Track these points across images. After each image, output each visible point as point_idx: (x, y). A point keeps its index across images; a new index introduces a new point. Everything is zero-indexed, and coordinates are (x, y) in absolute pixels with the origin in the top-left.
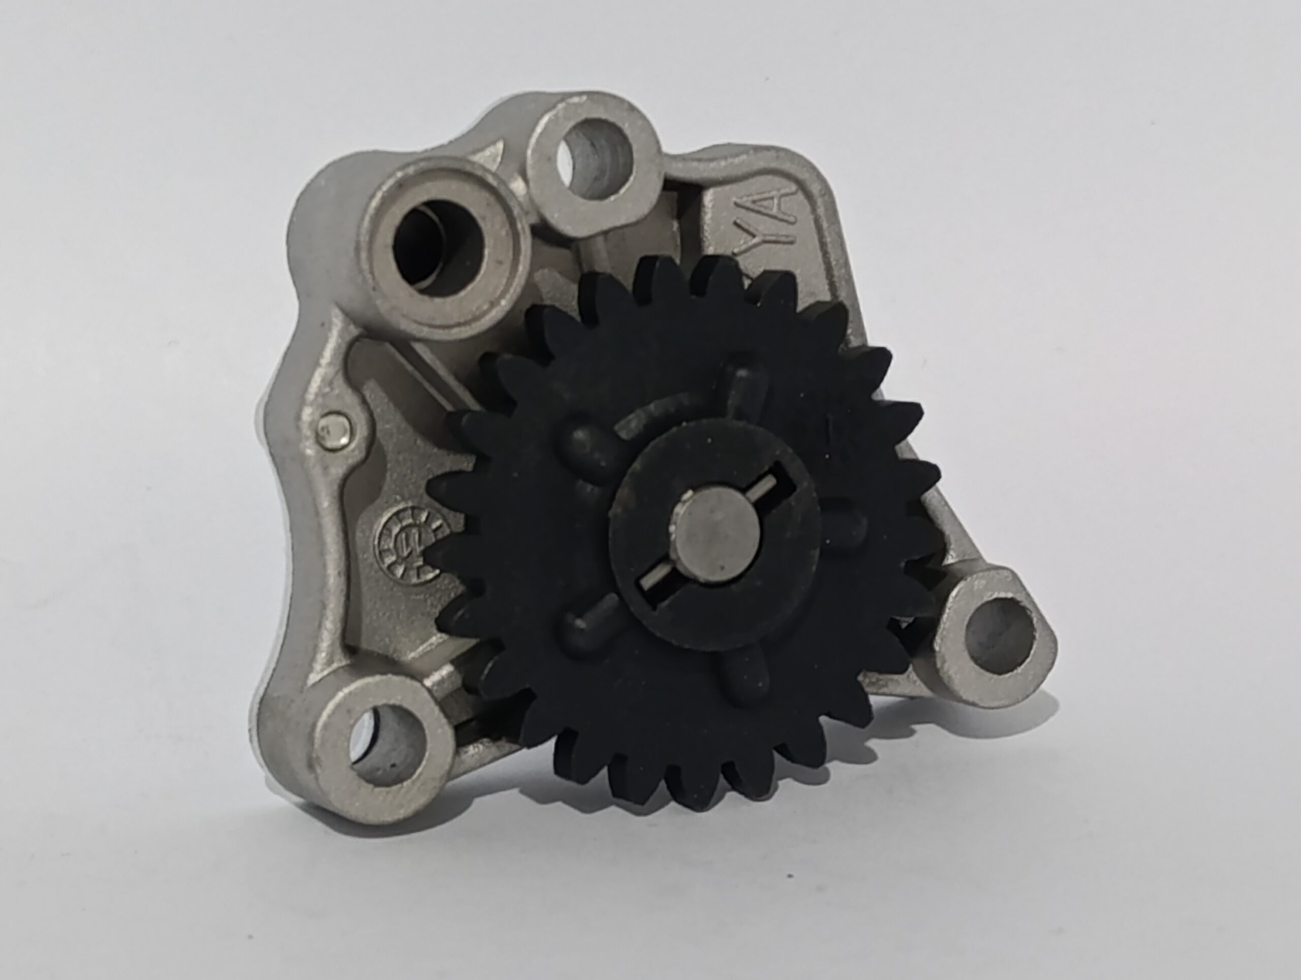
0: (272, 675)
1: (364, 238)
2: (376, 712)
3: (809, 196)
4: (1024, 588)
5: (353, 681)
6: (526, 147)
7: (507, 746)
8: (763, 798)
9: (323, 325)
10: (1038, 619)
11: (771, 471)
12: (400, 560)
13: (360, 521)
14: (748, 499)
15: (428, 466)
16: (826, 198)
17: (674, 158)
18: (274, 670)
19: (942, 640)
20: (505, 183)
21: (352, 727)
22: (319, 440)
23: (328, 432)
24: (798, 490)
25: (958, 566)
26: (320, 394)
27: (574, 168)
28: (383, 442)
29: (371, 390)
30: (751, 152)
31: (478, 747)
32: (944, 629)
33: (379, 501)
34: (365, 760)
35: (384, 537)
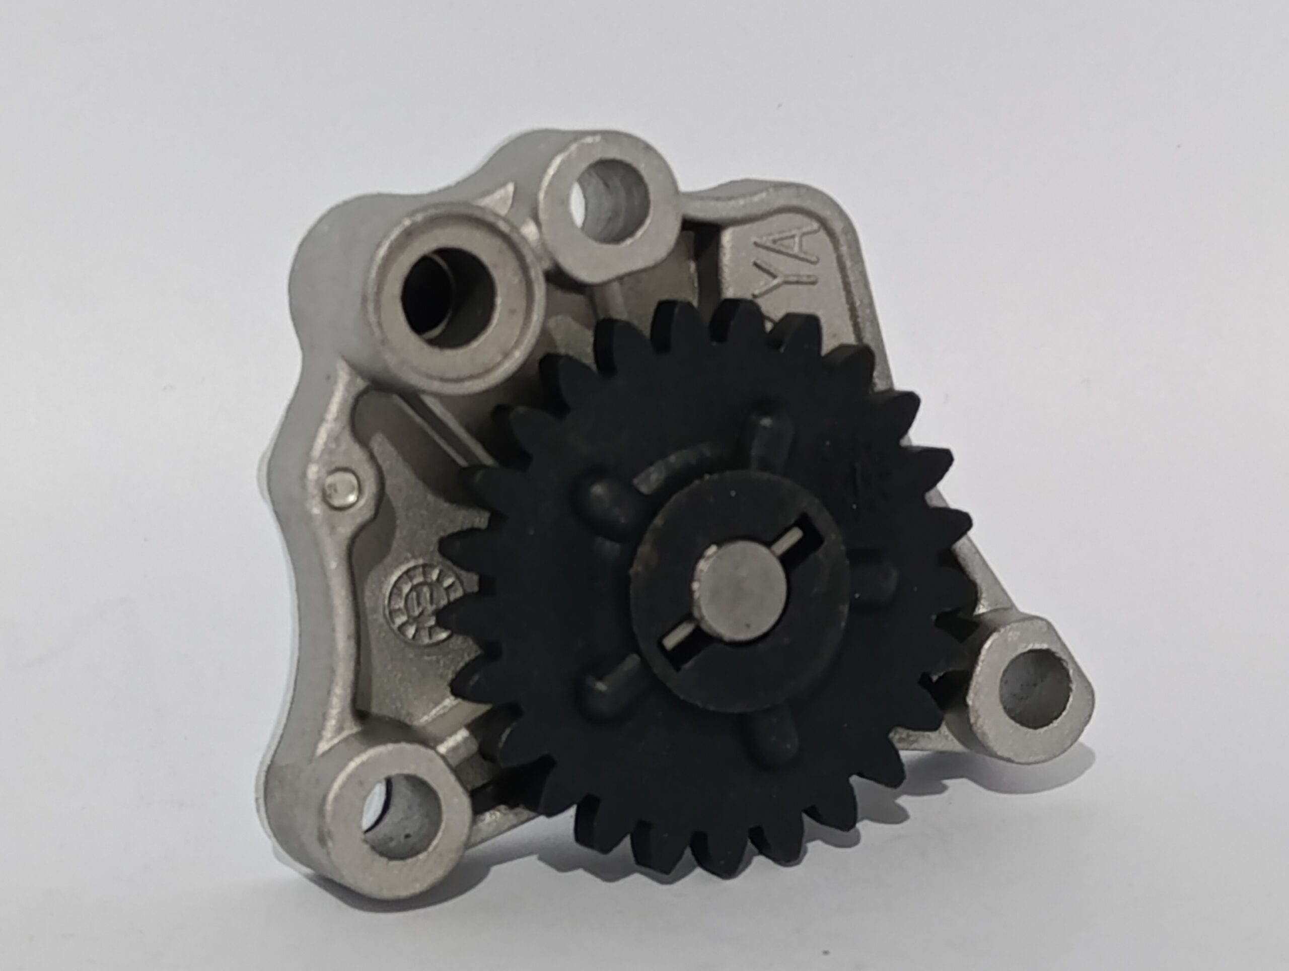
0: (280, 742)
1: (371, 290)
2: (389, 783)
3: (831, 233)
4: (1059, 638)
5: (365, 751)
6: (538, 188)
7: (526, 813)
8: (792, 863)
9: (328, 377)
10: (1074, 671)
11: (797, 524)
12: (412, 620)
13: (369, 581)
14: (773, 553)
15: (439, 521)
16: (849, 237)
17: (690, 196)
18: (282, 737)
19: (976, 694)
20: (515, 228)
21: (365, 798)
22: (326, 499)
23: (336, 490)
24: (826, 543)
25: (989, 616)
26: (326, 450)
27: (586, 208)
28: (392, 498)
29: (380, 444)
30: (771, 190)
31: (495, 814)
32: (977, 683)
33: (389, 560)
34: (377, 829)
35: (394, 597)
